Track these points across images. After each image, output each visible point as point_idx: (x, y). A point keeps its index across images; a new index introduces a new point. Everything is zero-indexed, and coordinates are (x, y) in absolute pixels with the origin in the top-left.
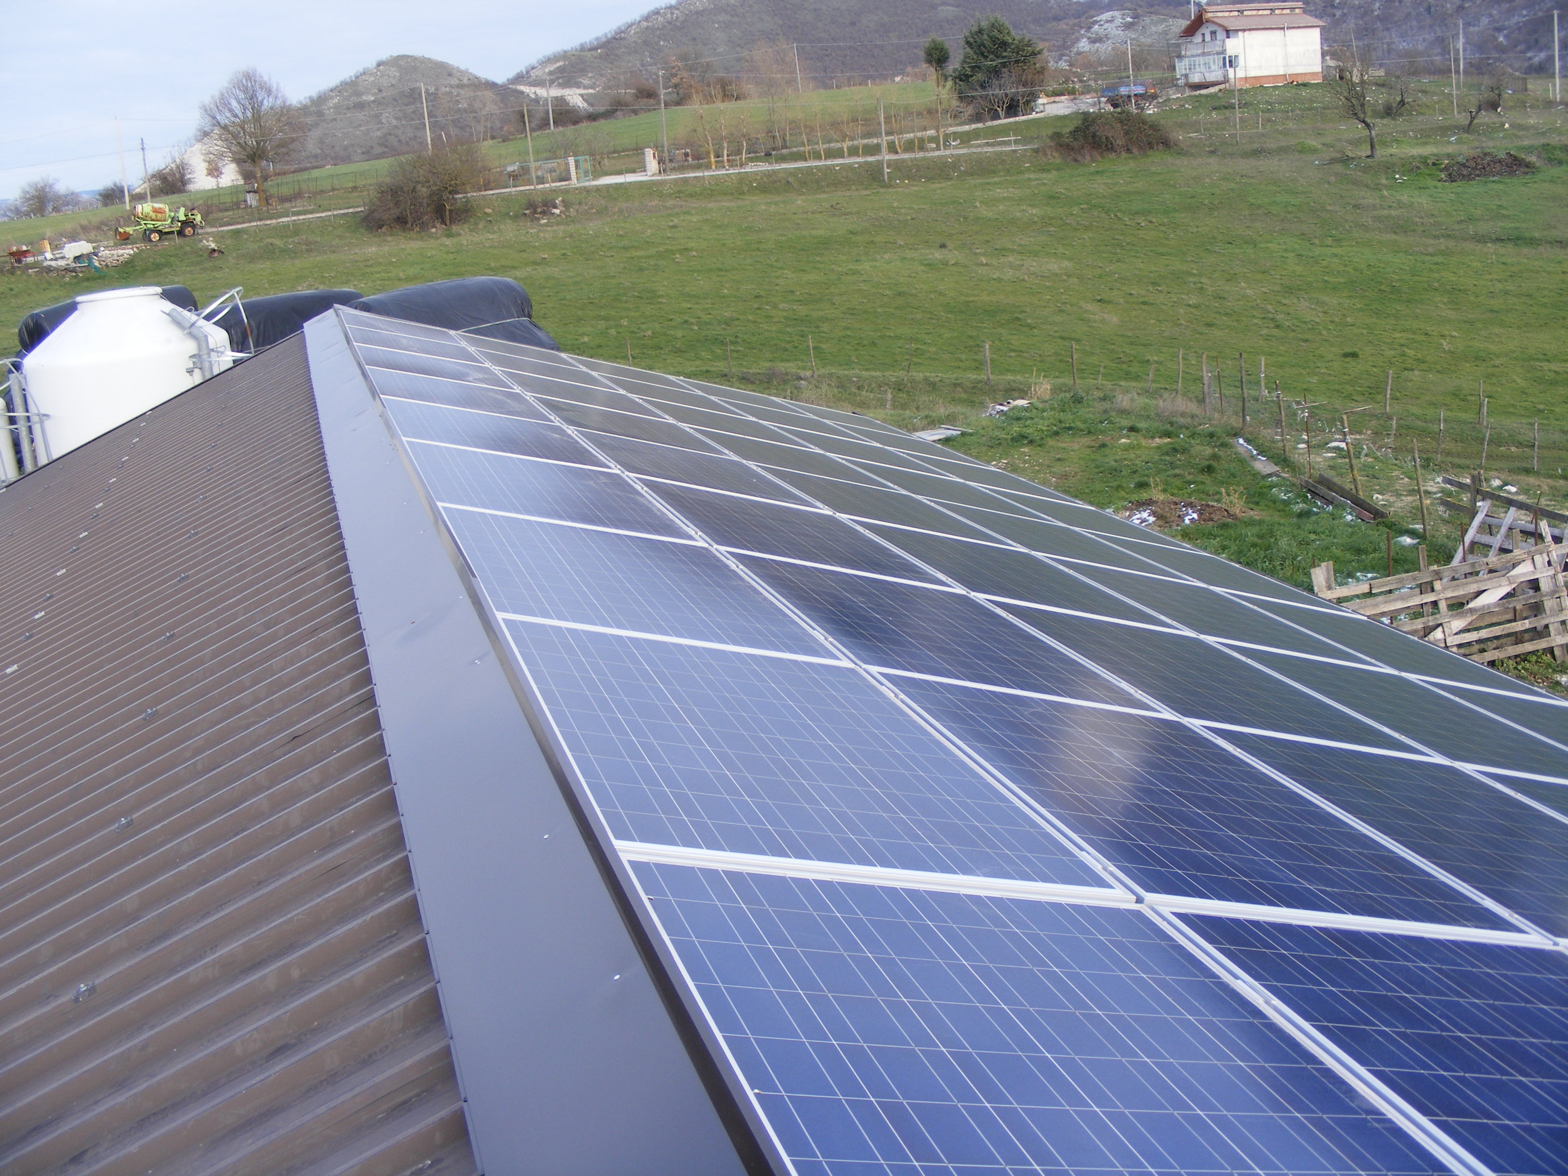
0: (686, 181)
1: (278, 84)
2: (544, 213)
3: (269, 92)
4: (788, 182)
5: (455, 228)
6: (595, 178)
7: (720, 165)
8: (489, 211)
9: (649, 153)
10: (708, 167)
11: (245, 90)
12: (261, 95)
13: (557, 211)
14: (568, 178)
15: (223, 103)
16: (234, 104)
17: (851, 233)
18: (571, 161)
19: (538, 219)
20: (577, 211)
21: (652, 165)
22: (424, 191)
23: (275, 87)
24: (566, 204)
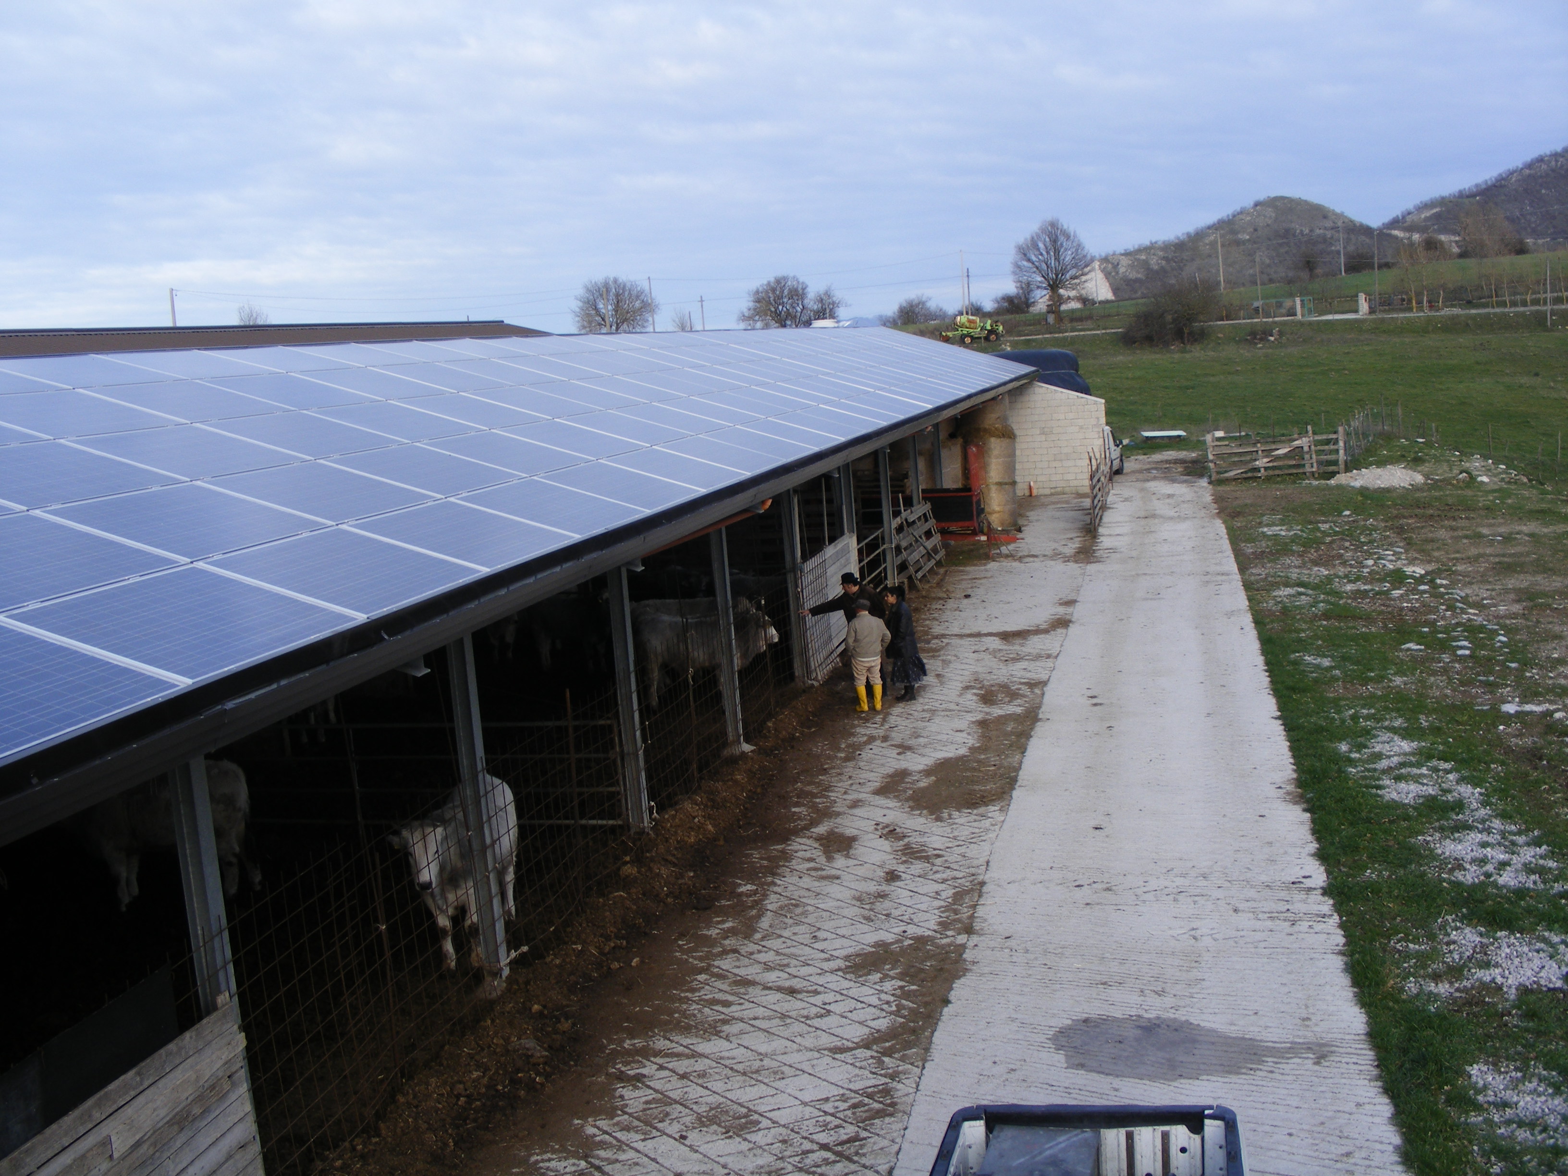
0: (1383, 320)
1: (1075, 232)
2: (1261, 339)
3: (1068, 237)
4: (1467, 325)
5: (1188, 347)
6: (1320, 315)
7: (1421, 309)
8: (1220, 335)
9: (1362, 297)
10: (1410, 310)
11: (1050, 235)
12: (1062, 239)
13: (1272, 338)
14: (1295, 315)
15: (1034, 243)
16: (1041, 245)
17: (1478, 363)
18: (1298, 300)
19: (1256, 344)
20: (1288, 339)
21: (1364, 306)
22: (1169, 318)
23: (1072, 234)
24: (1281, 334)
